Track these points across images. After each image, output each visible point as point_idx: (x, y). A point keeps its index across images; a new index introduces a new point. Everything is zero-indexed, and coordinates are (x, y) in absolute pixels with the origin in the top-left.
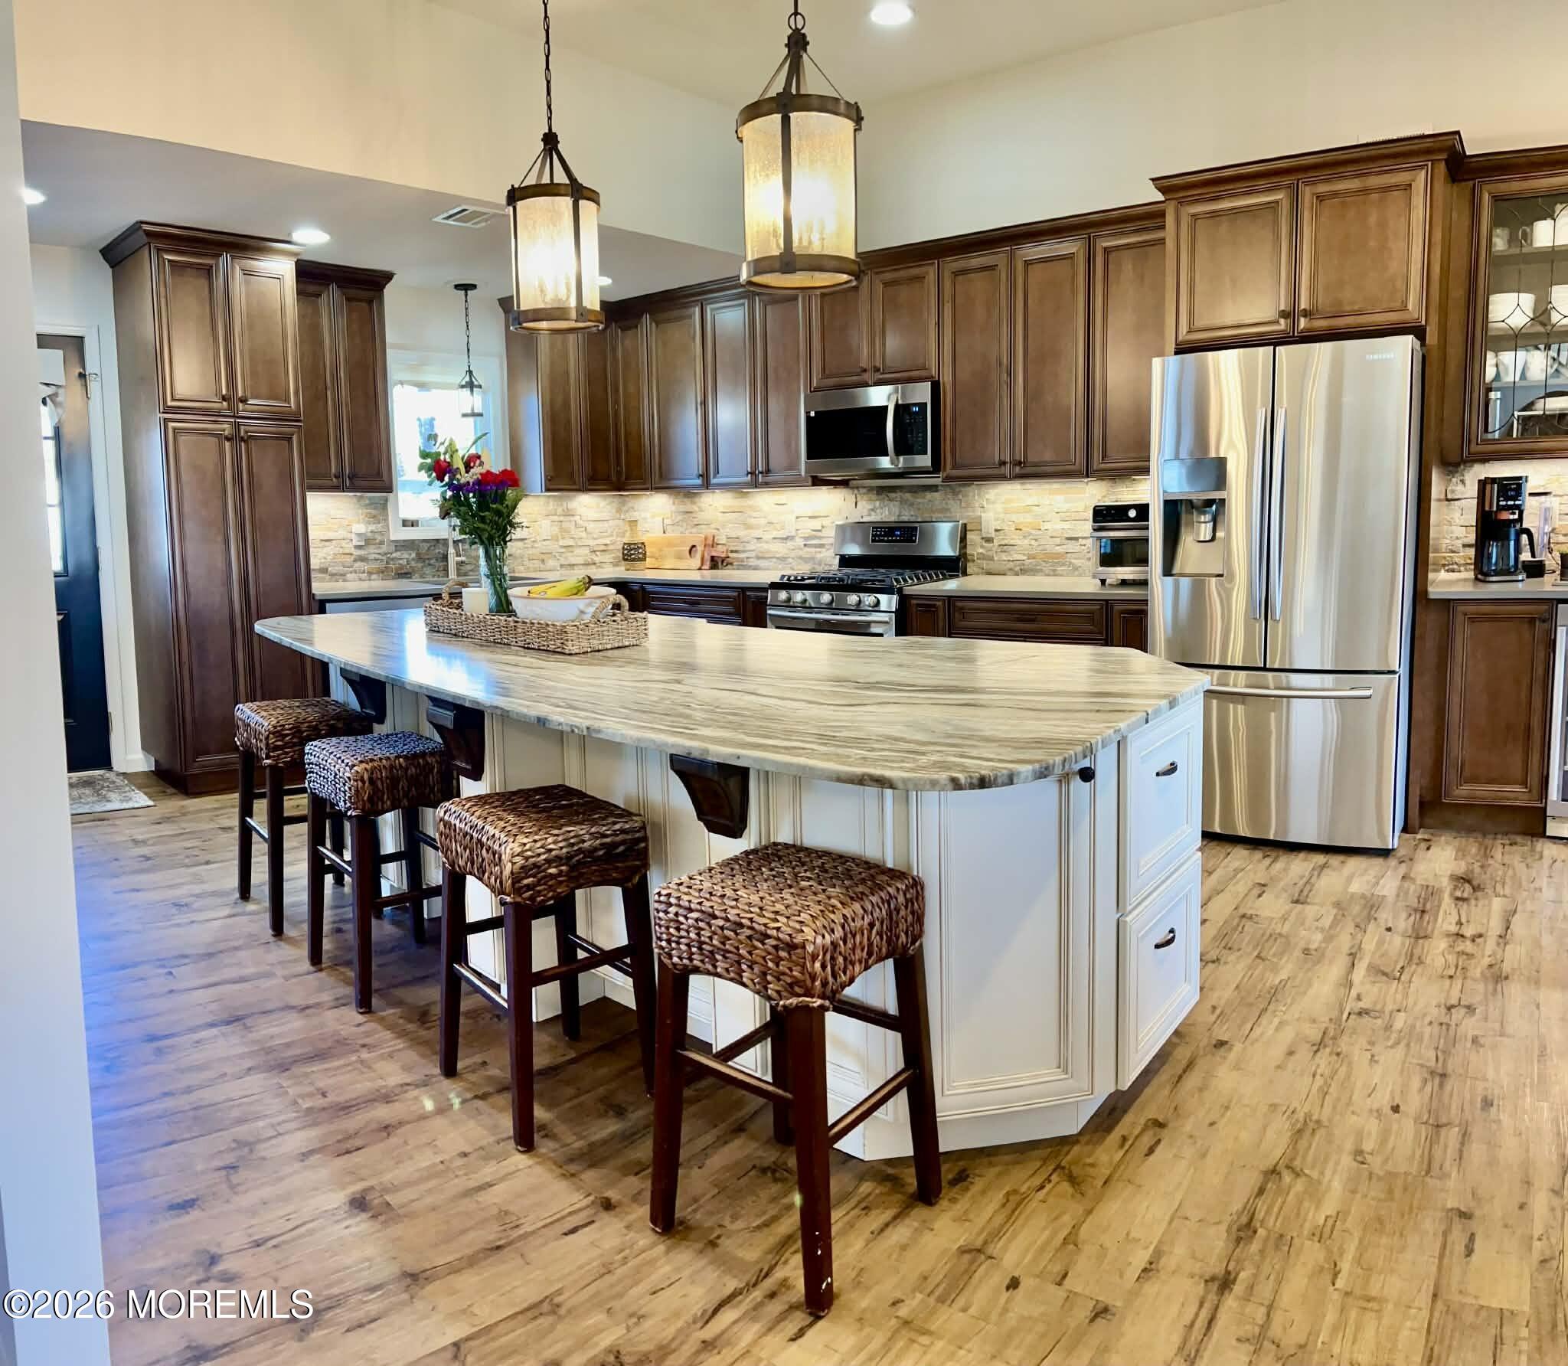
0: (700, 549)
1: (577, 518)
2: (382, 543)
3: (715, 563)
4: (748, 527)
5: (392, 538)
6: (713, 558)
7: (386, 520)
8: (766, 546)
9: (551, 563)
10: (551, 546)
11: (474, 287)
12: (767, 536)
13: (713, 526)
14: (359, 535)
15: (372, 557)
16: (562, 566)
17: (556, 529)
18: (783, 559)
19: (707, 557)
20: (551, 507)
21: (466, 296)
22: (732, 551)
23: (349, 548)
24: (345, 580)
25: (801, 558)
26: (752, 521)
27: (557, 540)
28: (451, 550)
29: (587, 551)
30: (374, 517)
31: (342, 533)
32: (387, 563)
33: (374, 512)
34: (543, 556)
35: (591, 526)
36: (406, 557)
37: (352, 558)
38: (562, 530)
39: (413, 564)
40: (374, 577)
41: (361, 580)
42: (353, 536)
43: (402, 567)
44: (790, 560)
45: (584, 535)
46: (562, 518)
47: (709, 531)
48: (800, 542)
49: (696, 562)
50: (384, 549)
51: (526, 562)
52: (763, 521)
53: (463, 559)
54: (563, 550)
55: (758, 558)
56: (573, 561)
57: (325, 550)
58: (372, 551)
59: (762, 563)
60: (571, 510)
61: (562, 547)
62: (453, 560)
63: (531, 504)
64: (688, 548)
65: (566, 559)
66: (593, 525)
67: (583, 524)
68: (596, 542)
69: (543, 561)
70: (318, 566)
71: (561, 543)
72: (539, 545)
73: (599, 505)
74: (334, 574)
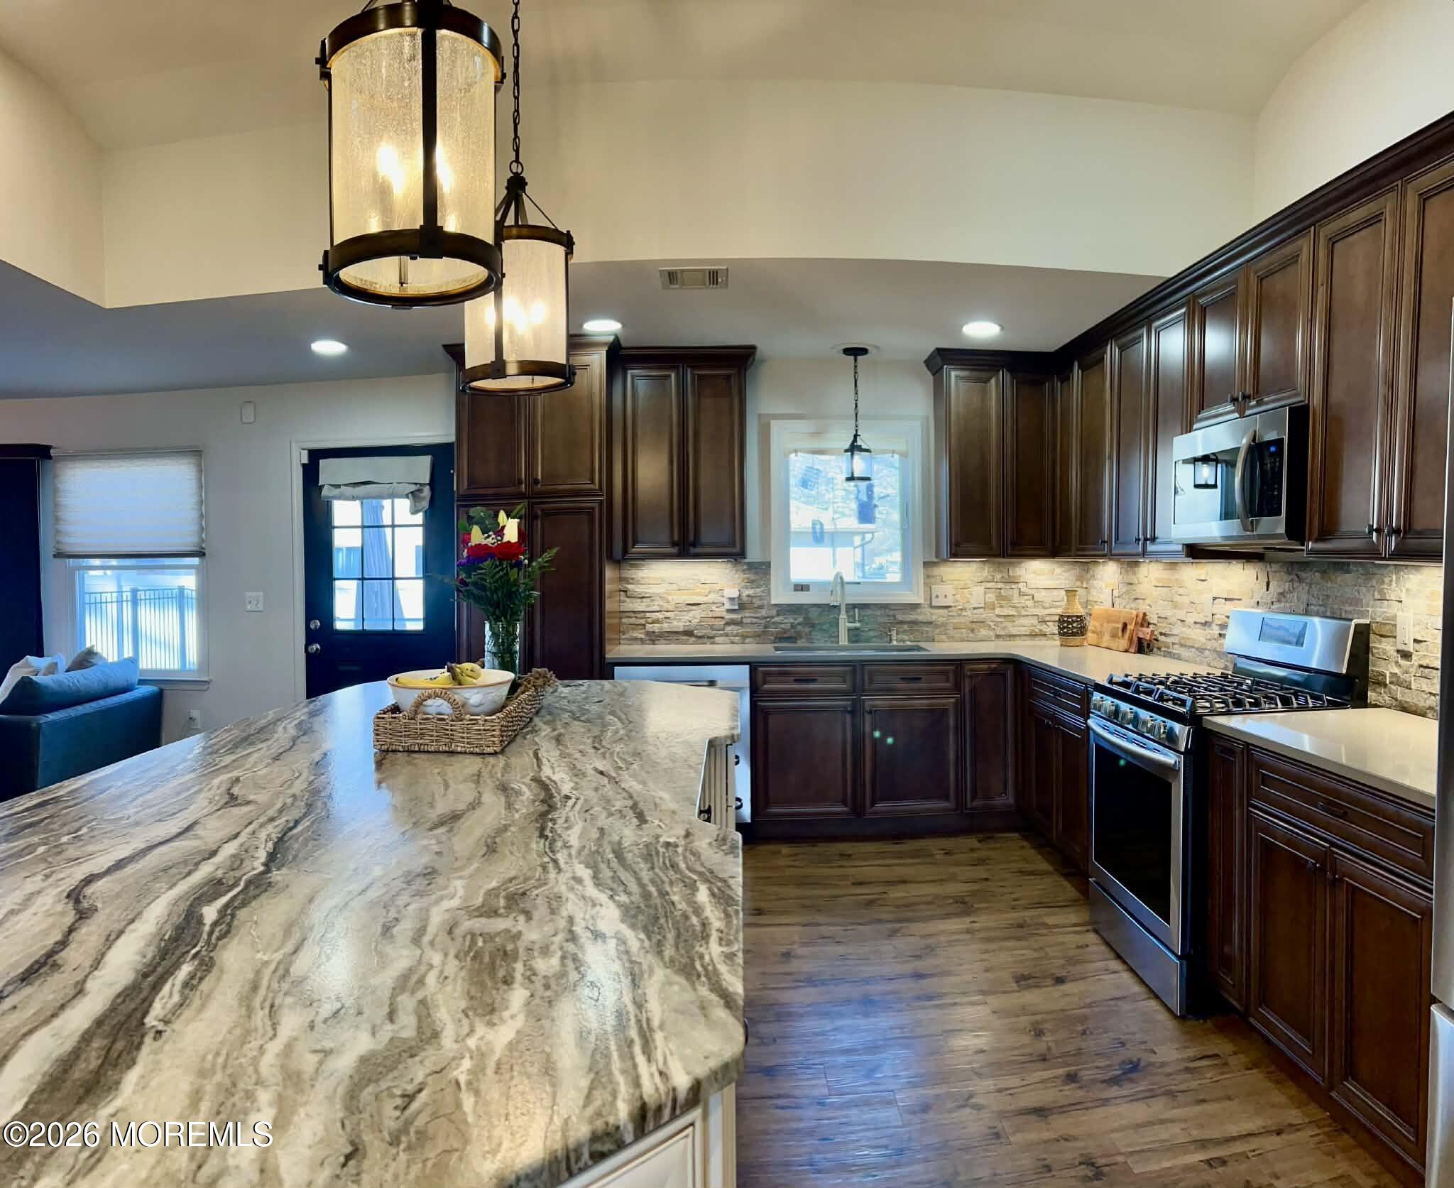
0: (1130, 627)
1: (1020, 585)
2: (761, 607)
3: (1143, 647)
4: (1175, 605)
5: (773, 602)
6: (1140, 640)
7: (768, 584)
8: (1188, 631)
9: (984, 632)
10: (984, 615)
11: (863, 351)
12: (1190, 620)
13: (1147, 602)
14: (732, 599)
15: (749, 620)
16: (998, 636)
17: (991, 597)
18: (1201, 650)
19: (1135, 639)
20: (985, 574)
21: (856, 360)
22: (1161, 634)
23: (720, 612)
24: (713, 643)
25: (1215, 651)
26: (1177, 598)
27: (994, 609)
28: (843, 616)
29: (1035, 621)
30: (752, 582)
31: (712, 597)
32: (766, 627)
33: (753, 577)
34: (974, 626)
35: (1040, 596)
36: (787, 621)
37: (723, 623)
38: (1000, 597)
39: (799, 628)
40: (747, 640)
41: (733, 643)
42: (725, 600)
43: (785, 631)
44: (1207, 652)
45: (1030, 603)
46: (1000, 585)
47: (1143, 608)
48: (1216, 631)
49: (1123, 643)
50: (763, 613)
51: (951, 632)
52: (1186, 600)
53: (858, 625)
54: (1002, 620)
55: (1182, 645)
56: (1014, 631)
57: (691, 614)
58: (747, 615)
59: (1184, 653)
60: (1013, 577)
61: (999, 616)
62: (844, 624)
63: (959, 570)
64: (1120, 626)
65: (1004, 628)
66: (1044, 593)
67: (1030, 592)
68: (1047, 612)
69: (972, 630)
70: (681, 629)
71: (998, 611)
72: (968, 613)
73: (1053, 572)
74: (700, 637)
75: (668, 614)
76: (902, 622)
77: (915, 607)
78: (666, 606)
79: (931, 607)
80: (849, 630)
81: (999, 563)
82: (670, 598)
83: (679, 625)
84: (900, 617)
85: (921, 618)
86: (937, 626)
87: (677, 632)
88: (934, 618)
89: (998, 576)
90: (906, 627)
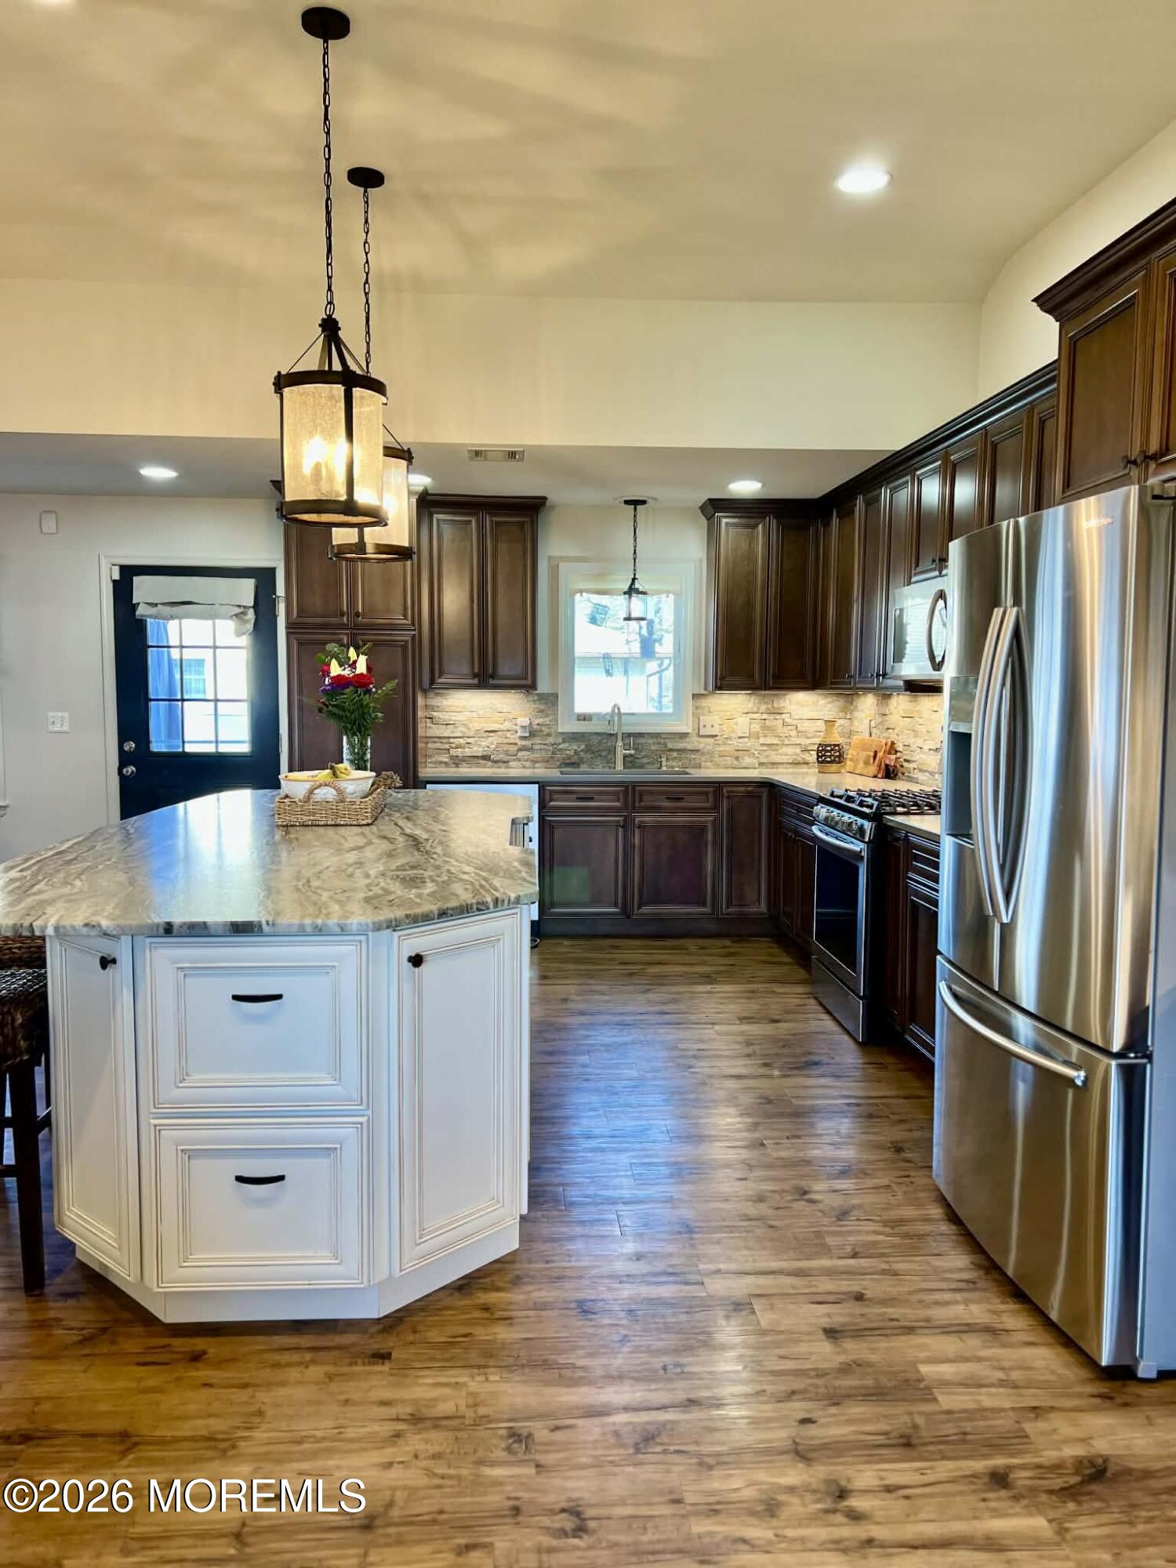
0: (880, 755)
1: (784, 716)
2: (549, 735)
3: (890, 773)
4: (915, 735)
5: (559, 731)
6: (888, 766)
7: (556, 715)
8: (925, 758)
9: (748, 760)
10: (748, 744)
11: (644, 502)
12: (926, 748)
13: (896, 731)
14: (523, 728)
15: (538, 747)
16: (761, 764)
17: (756, 727)
19: (883, 766)
20: (751, 705)
21: (635, 511)
22: (906, 760)
23: (513, 738)
24: (508, 767)
26: (918, 728)
27: (758, 738)
28: (620, 743)
30: (542, 712)
31: (507, 726)
32: (553, 754)
33: (542, 707)
34: (738, 754)
35: (803, 726)
36: (572, 748)
37: (515, 749)
38: (764, 728)
39: (582, 755)
40: (537, 765)
41: (524, 767)
42: (517, 729)
43: (569, 758)
45: (793, 733)
46: (765, 716)
47: (893, 737)
49: (873, 769)
50: (551, 740)
51: (716, 759)
52: (923, 731)
53: (633, 752)
54: (766, 749)
55: (920, 770)
57: (489, 741)
58: (537, 742)
59: (921, 776)
60: (779, 708)
61: (763, 745)
62: (620, 752)
63: (725, 702)
64: (872, 754)
65: (767, 756)
66: (807, 724)
67: (795, 722)
68: (809, 741)
69: (737, 758)
70: (480, 754)
71: (762, 740)
72: (734, 742)
73: (816, 703)
74: (496, 762)
75: (469, 740)
76: (671, 750)
77: (684, 735)
78: (467, 734)
79: (699, 736)
80: (625, 756)
81: (764, 696)
82: (471, 726)
83: (478, 751)
84: (670, 746)
85: (689, 747)
86: (703, 754)
87: (477, 757)
88: (701, 746)
89: (763, 707)
90: (675, 754)
